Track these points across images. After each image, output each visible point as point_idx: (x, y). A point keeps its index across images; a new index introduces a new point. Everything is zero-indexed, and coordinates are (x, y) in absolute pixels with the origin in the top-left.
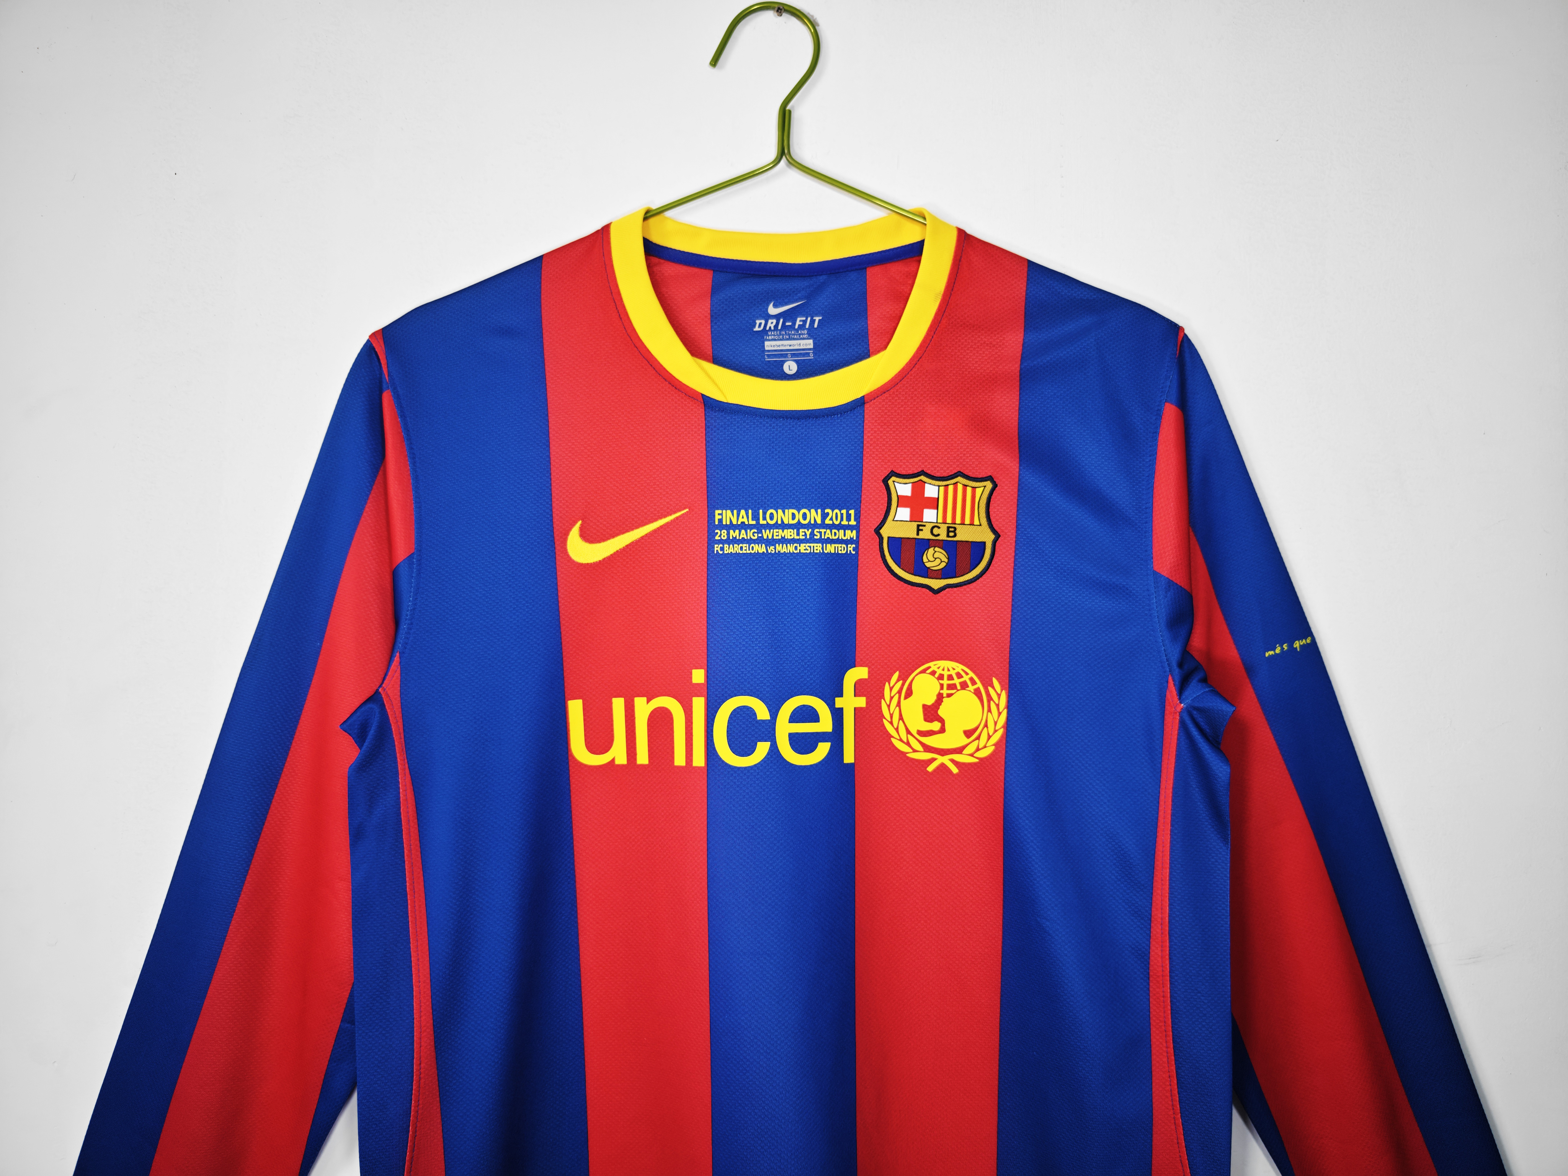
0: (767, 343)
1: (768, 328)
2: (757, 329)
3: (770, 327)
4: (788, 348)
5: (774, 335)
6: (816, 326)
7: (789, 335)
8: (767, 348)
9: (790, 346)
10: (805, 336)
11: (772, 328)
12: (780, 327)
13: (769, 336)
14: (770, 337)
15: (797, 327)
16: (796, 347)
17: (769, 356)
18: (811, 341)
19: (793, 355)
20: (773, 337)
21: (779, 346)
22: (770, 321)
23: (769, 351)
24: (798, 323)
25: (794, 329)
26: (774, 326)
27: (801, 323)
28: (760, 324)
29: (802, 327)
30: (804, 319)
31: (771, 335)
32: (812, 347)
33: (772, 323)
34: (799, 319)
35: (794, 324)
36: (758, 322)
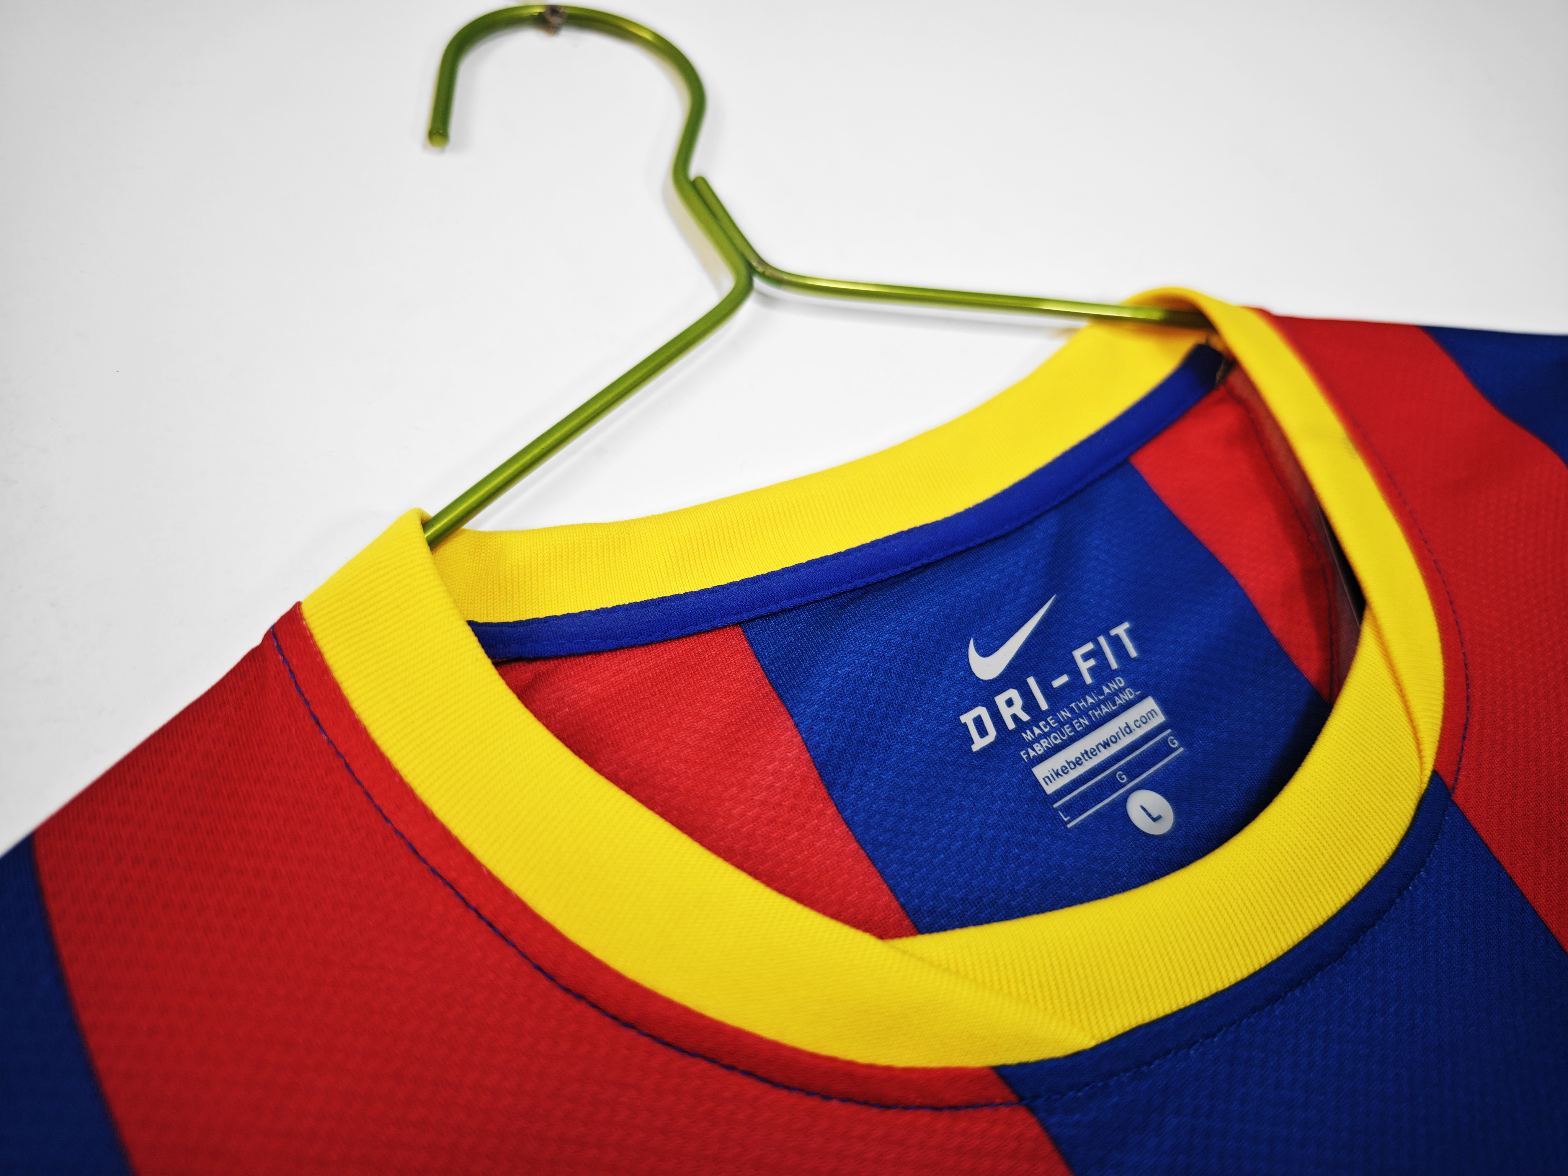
0: (1040, 772)
1: (1011, 725)
2: (979, 744)
3: (1015, 717)
4: (1105, 754)
5: (1046, 735)
6: (1133, 653)
7: (1084, 713)
8: (1050, 789)
9: (1106, 745)
10: (1128, 695)
11: (1025, 717)
12: (1044, 705)
13: (1030, 744)
14: (1037, 746)
15: (1088, 680)
16: (1126, 741)
17: (1072, 809)
18: (1150, 704)
19: (1132, 771)
20: (1045, 743)
21: (1078, 762)
22: (1000, 700)
23: (1060, 793)
24: (1085, 667)
25: (1087, 690)
26: (1025, 708)
27: (1092, 662)
28: (978, 721)
29: (1102, 672)
30: (1089, 646)
31: (1037, 739)
32: (1160, 718)
33: (1010, 703)
34: (1078, 654)
35: (1075, 673)
36: (967, 718)
